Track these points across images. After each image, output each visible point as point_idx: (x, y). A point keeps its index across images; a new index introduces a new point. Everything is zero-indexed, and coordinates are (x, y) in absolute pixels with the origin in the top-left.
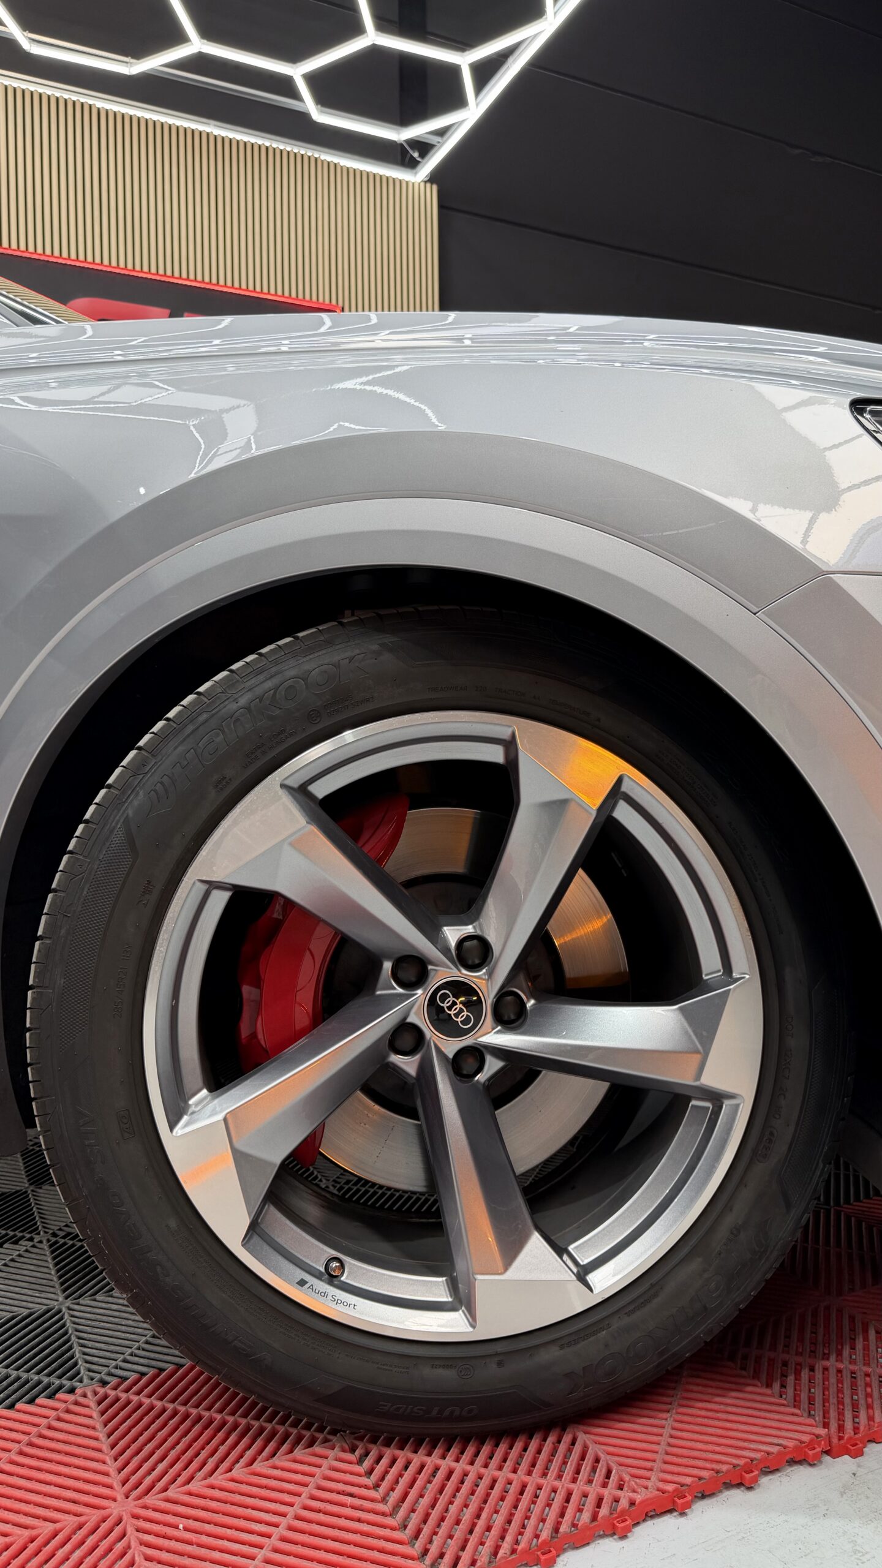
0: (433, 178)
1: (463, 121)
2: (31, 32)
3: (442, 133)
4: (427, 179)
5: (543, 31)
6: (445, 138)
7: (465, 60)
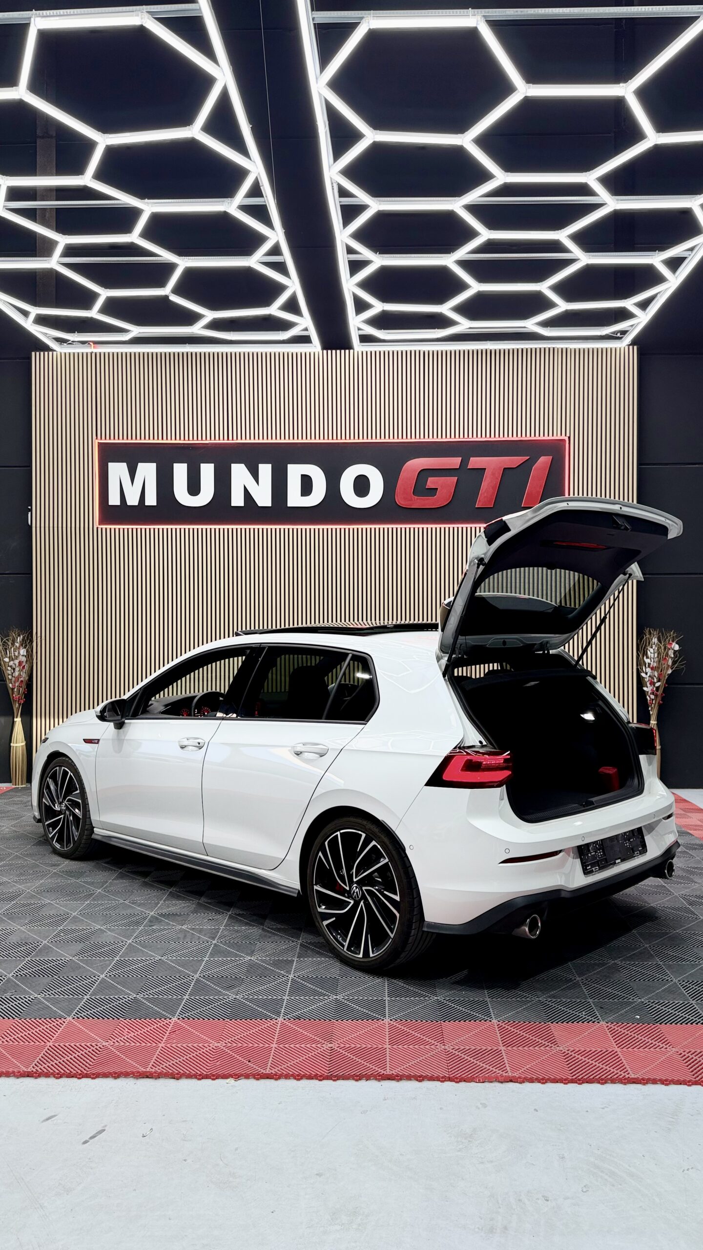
0: (633, 343)
1: (638, 324)
2: (384, 330)
3: (632, 326)
4: (629, 343)
5: (670, 288)
6: (634, 327)
7: (629, 304)
